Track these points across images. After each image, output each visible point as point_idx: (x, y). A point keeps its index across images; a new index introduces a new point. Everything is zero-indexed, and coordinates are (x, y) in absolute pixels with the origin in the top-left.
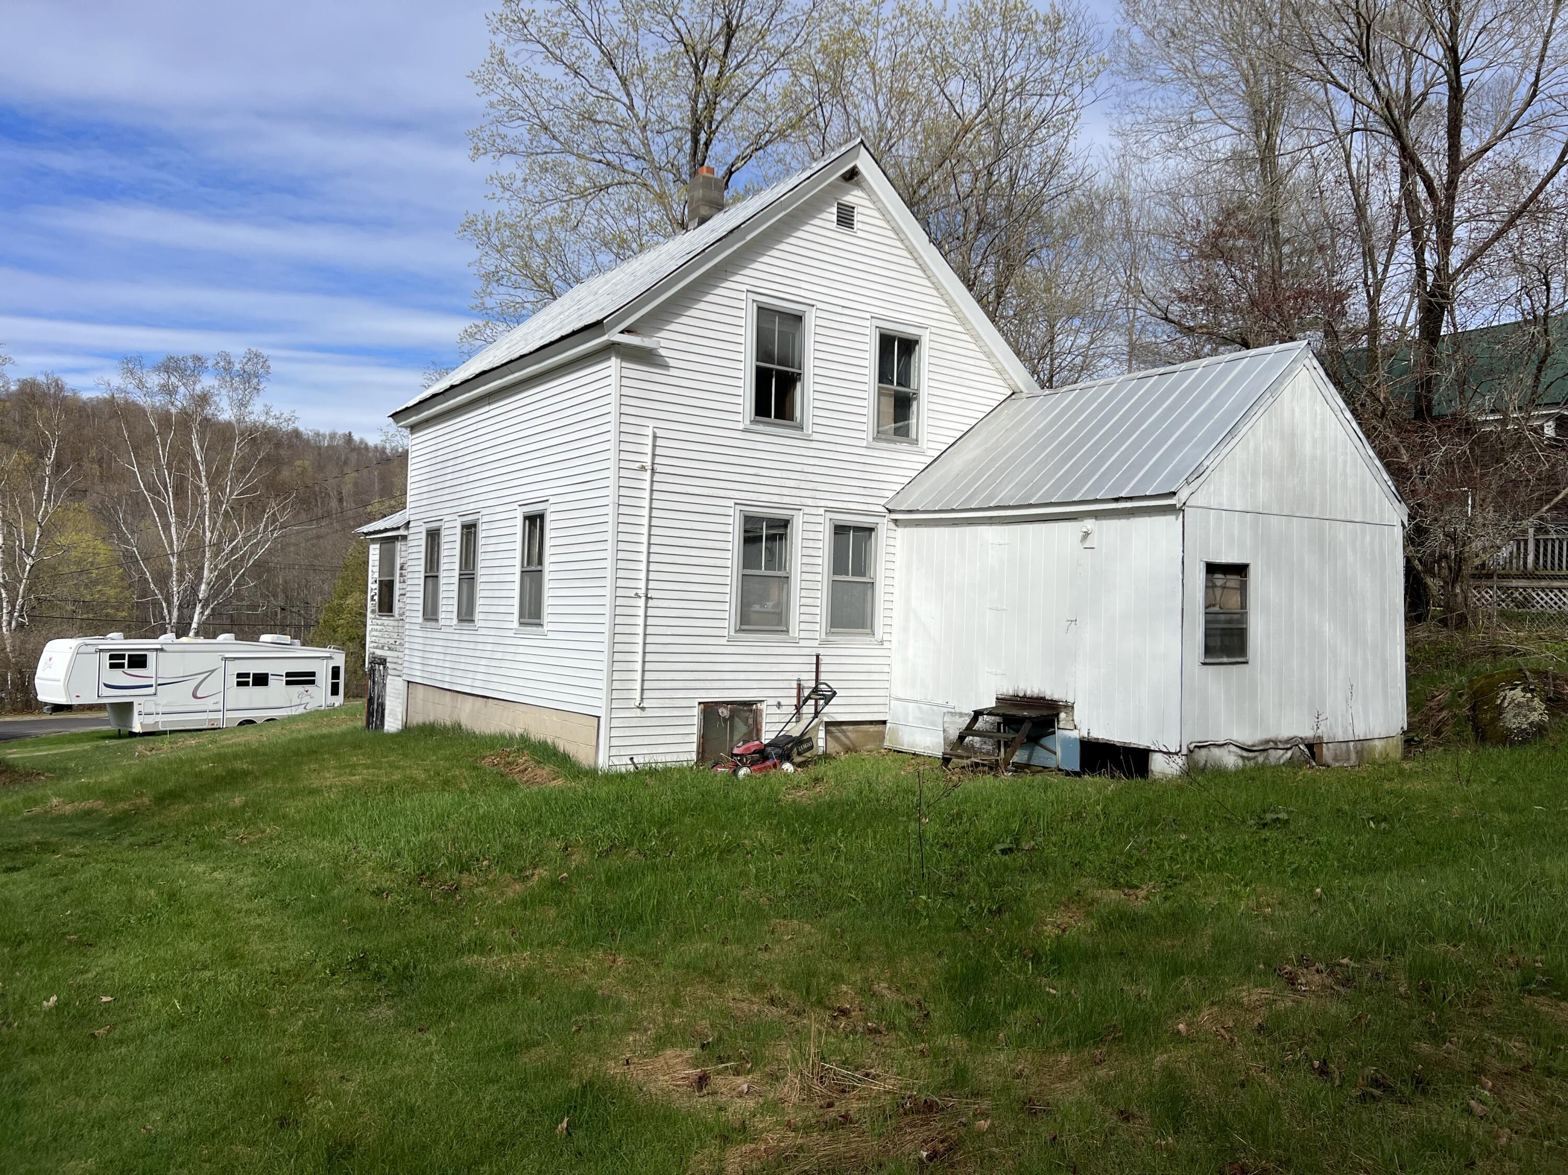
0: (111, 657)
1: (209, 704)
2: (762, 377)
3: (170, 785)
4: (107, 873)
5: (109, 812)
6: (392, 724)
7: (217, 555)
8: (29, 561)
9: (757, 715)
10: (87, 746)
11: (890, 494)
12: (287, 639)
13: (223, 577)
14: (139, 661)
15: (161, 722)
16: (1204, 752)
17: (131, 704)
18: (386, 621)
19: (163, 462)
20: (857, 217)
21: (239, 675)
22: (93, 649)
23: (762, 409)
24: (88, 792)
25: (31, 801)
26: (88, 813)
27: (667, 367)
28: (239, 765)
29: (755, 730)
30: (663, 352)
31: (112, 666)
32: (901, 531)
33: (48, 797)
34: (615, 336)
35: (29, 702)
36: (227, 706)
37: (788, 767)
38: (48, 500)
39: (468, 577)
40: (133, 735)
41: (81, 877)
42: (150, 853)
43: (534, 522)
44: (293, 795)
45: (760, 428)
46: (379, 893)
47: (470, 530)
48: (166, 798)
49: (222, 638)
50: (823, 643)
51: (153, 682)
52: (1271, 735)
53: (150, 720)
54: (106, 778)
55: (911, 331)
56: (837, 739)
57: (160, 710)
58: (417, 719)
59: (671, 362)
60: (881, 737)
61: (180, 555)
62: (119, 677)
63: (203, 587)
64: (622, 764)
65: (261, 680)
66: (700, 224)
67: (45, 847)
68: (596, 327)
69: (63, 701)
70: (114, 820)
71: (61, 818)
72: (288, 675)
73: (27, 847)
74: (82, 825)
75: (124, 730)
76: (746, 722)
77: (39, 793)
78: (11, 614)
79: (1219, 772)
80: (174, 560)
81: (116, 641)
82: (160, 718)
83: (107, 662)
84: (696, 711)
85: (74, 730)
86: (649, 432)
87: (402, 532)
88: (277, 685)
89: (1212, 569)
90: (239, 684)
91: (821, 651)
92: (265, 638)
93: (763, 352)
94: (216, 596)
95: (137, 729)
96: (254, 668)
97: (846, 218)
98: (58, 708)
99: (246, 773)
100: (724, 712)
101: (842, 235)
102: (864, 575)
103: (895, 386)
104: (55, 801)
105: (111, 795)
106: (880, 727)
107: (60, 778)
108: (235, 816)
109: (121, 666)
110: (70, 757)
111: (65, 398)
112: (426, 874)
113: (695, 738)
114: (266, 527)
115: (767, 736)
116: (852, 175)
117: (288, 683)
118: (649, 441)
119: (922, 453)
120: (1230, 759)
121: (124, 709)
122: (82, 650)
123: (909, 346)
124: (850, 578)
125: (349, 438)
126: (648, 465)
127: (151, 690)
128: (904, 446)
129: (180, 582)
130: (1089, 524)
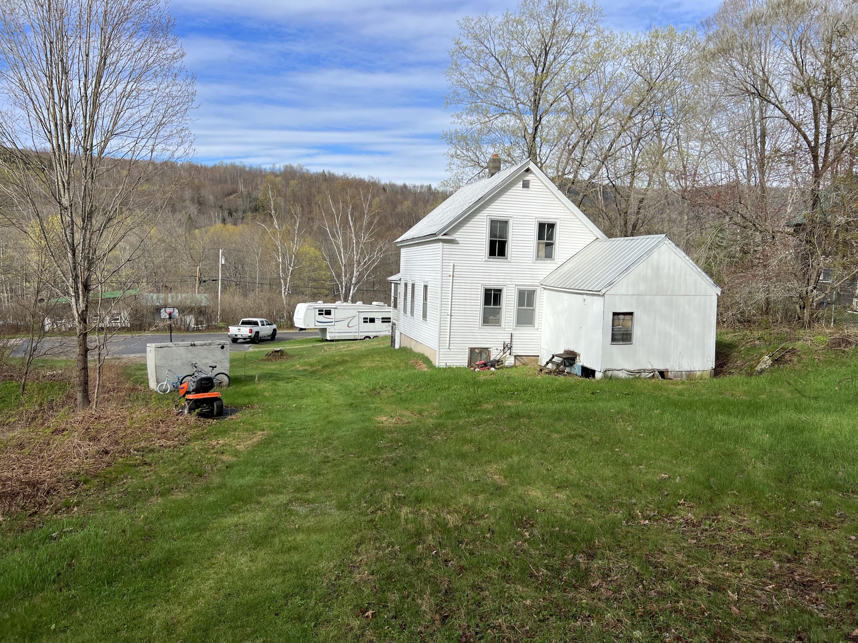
0: (319, 311)
1: (353, 329)
2: (492, 244)
3: (326, 363)
4: (307, 385)
5: (311, 370)
6: (397, 346)
7: (358, 266)
8: (291, 269)
9: (489, 352)
10: (311, 345)
11: (542, 279)
12: (382, 304)
13: (361, 274)
14: (328, 313)
15: (337, 336)
16: (610, 372)
17: (326, 329)
18: (395, 311)
19: (338, 226)
20: (531, 184)
21: (364, 318)
22: (312, 308)
23: (492, 253)
24: (306, 364)
25: (292, 366)
26: (305, 370)
27: (458, 243)
28: (346, 358)
29: (489, 356)
30: (457, 239)
31: (319, 314)
32: (545, 291)
33: (296, 365)
34: (440, 237)
35: (292, 326)
36: (360, 330)
37: (492, 369)
38: (297, 244)
39: (413, 301)
40: (327, 340)
41: (302, 385)
42: (318, 381)
43: (426, 287)
44: (355, 368)
45: (491, 260)
46: (362, 393)
47: (413, 285)
48: (325, 367)
49: (358, 303)
50: (514, 329)
51: (333, 320)
52: (644, 368)
53: (333, 335)
54: (311, 360)
55: (551, 221)
56: (520, 361)
57: (336, 331)
58: (402, 346)
59: (460, 242)
60: (537, 361)
61: (345, 266)
62: (322, 318)
63: (354, 278)
64: (442, 365)
65: (372, 320)
66: (492, 176)
67: (295, 378)
68: (434, 235)
69: (303, 327)
70: (312, 372)
71: (299, 371)
72: (382, 318)
73: (291, 378)
74: (304, 373)
75: (324, 338)
76: (486, 354)
77: (294, 363)
78: (285, 289)
79: (618, 379)
80: (343, 268)
81: (321, 304)
82: (336, 335)
83: (317, 312)
84: (467, 350)
85: (308, 337)
86: (452, 264)
87: (399, 282)
88: (378, 322)
89: (615, 314)
90: (364, 322)
91: (513, 332)
92: (374, 303)
93: (492, 234)
94: (359, 282)
95: (328, 338)
96: (370, 316)
97: (526, 185)
98: (301, 329)
99: (347, 361)
100: (477, 351)
101: (525, 190)
102: (532, 306)
103: (545, 241)
104: (298, 366)
105: (312, 365)
106: (537, 358)
107: (300, 358)
108: (339, 373)
109: (322, 314)
110: (304, 349)
111: (303, 173)
112: (374, 389)
113: (467, 359)
114: (377, 254)
115: (492, 359)
116: (528, 170)
117: (383, 322)
118: (452, 267)
119: (556, 263)
120: (623, 375)
121: (324, 331)
122: (310, 308)
123: (552, 226)
124: (525, 308)
125: (429, 188)
126: (452, 275)
127: (333, 324)
128: (549, 261)
129: (345, 276)
130: (585, 297)
